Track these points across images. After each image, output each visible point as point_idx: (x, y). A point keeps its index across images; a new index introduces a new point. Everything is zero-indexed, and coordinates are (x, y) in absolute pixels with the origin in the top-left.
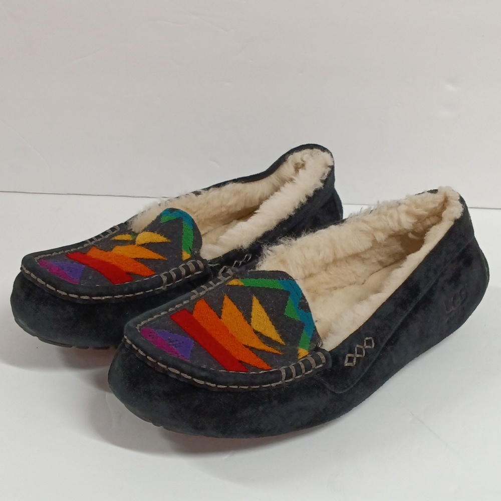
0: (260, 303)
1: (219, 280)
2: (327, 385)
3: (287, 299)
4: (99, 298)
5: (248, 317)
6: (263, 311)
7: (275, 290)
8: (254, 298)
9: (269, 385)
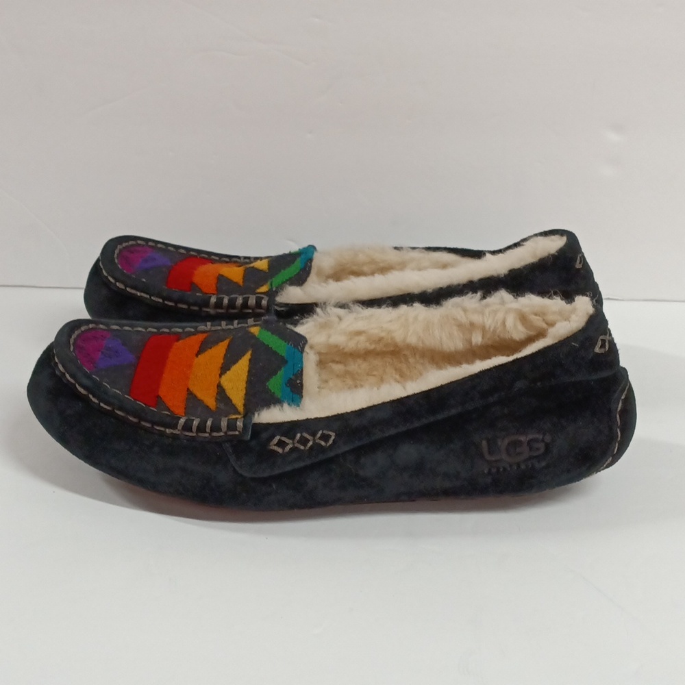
0: (250, 360)
1: (233, 325)
2: (232, 459)
3: (280, 368)
4: (133, 291)
5: (225, 368)
6: (246, 369)
7: (275, 353)
8: (250, 352)
9: (162, 429)
